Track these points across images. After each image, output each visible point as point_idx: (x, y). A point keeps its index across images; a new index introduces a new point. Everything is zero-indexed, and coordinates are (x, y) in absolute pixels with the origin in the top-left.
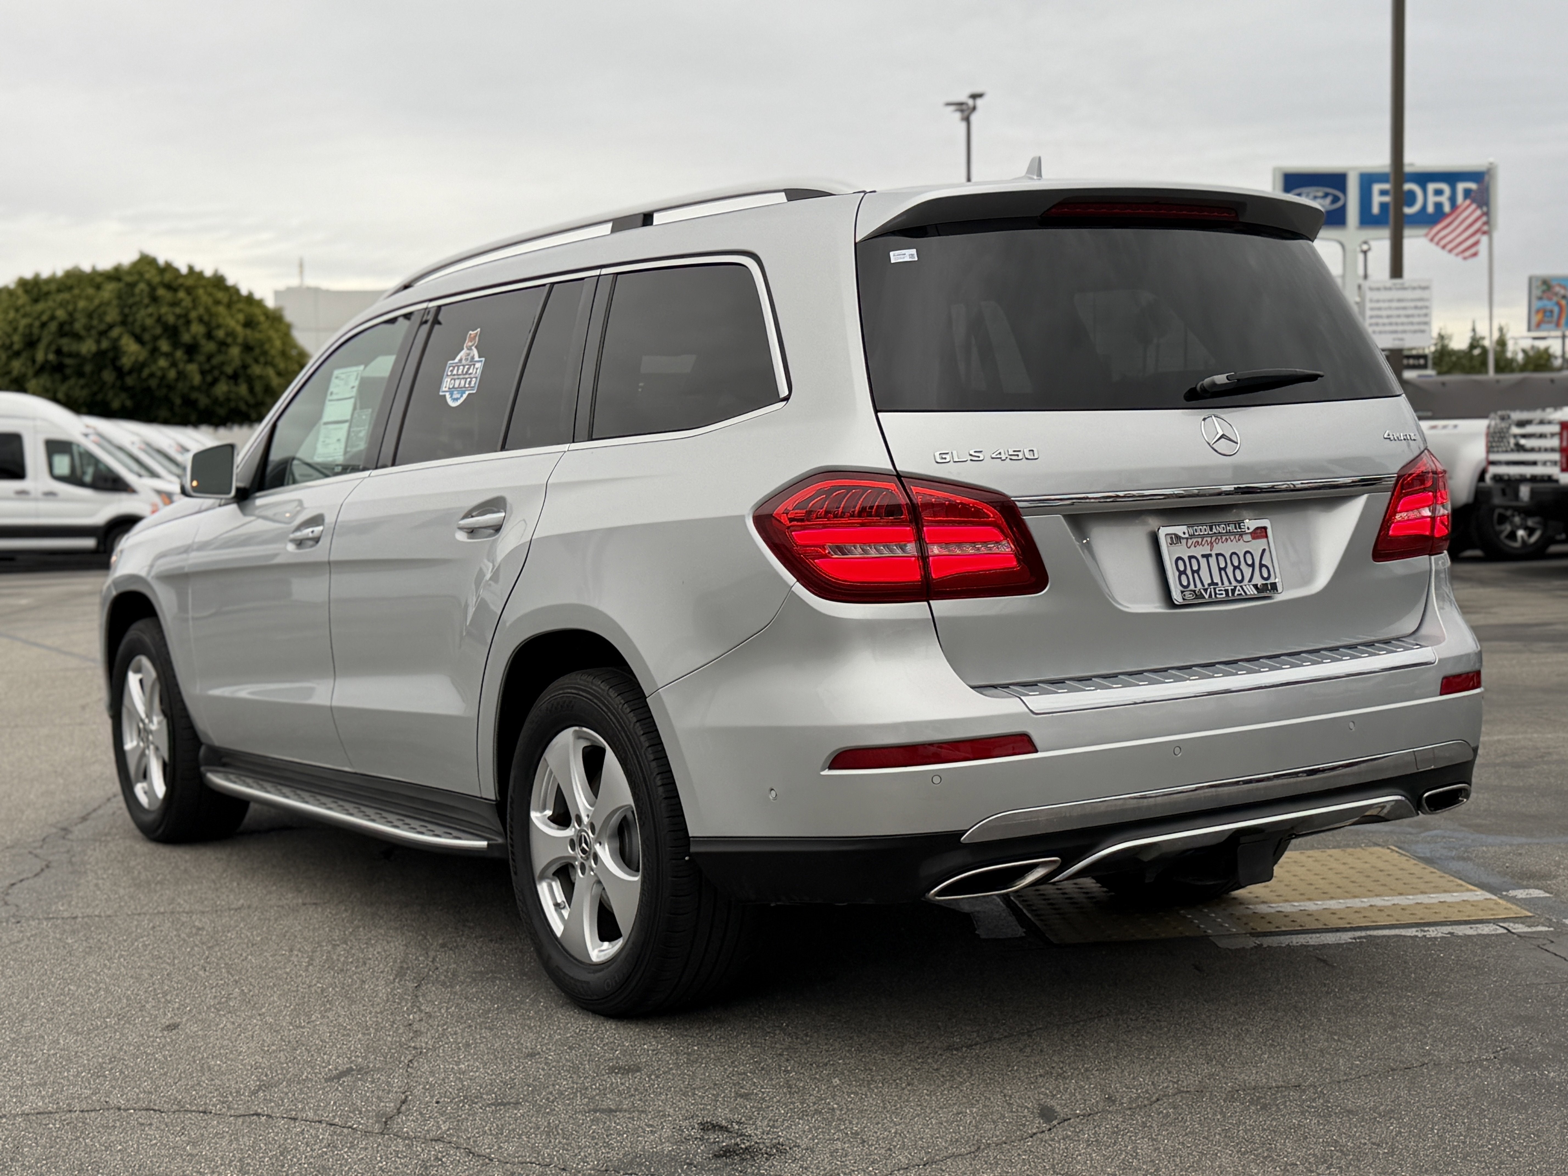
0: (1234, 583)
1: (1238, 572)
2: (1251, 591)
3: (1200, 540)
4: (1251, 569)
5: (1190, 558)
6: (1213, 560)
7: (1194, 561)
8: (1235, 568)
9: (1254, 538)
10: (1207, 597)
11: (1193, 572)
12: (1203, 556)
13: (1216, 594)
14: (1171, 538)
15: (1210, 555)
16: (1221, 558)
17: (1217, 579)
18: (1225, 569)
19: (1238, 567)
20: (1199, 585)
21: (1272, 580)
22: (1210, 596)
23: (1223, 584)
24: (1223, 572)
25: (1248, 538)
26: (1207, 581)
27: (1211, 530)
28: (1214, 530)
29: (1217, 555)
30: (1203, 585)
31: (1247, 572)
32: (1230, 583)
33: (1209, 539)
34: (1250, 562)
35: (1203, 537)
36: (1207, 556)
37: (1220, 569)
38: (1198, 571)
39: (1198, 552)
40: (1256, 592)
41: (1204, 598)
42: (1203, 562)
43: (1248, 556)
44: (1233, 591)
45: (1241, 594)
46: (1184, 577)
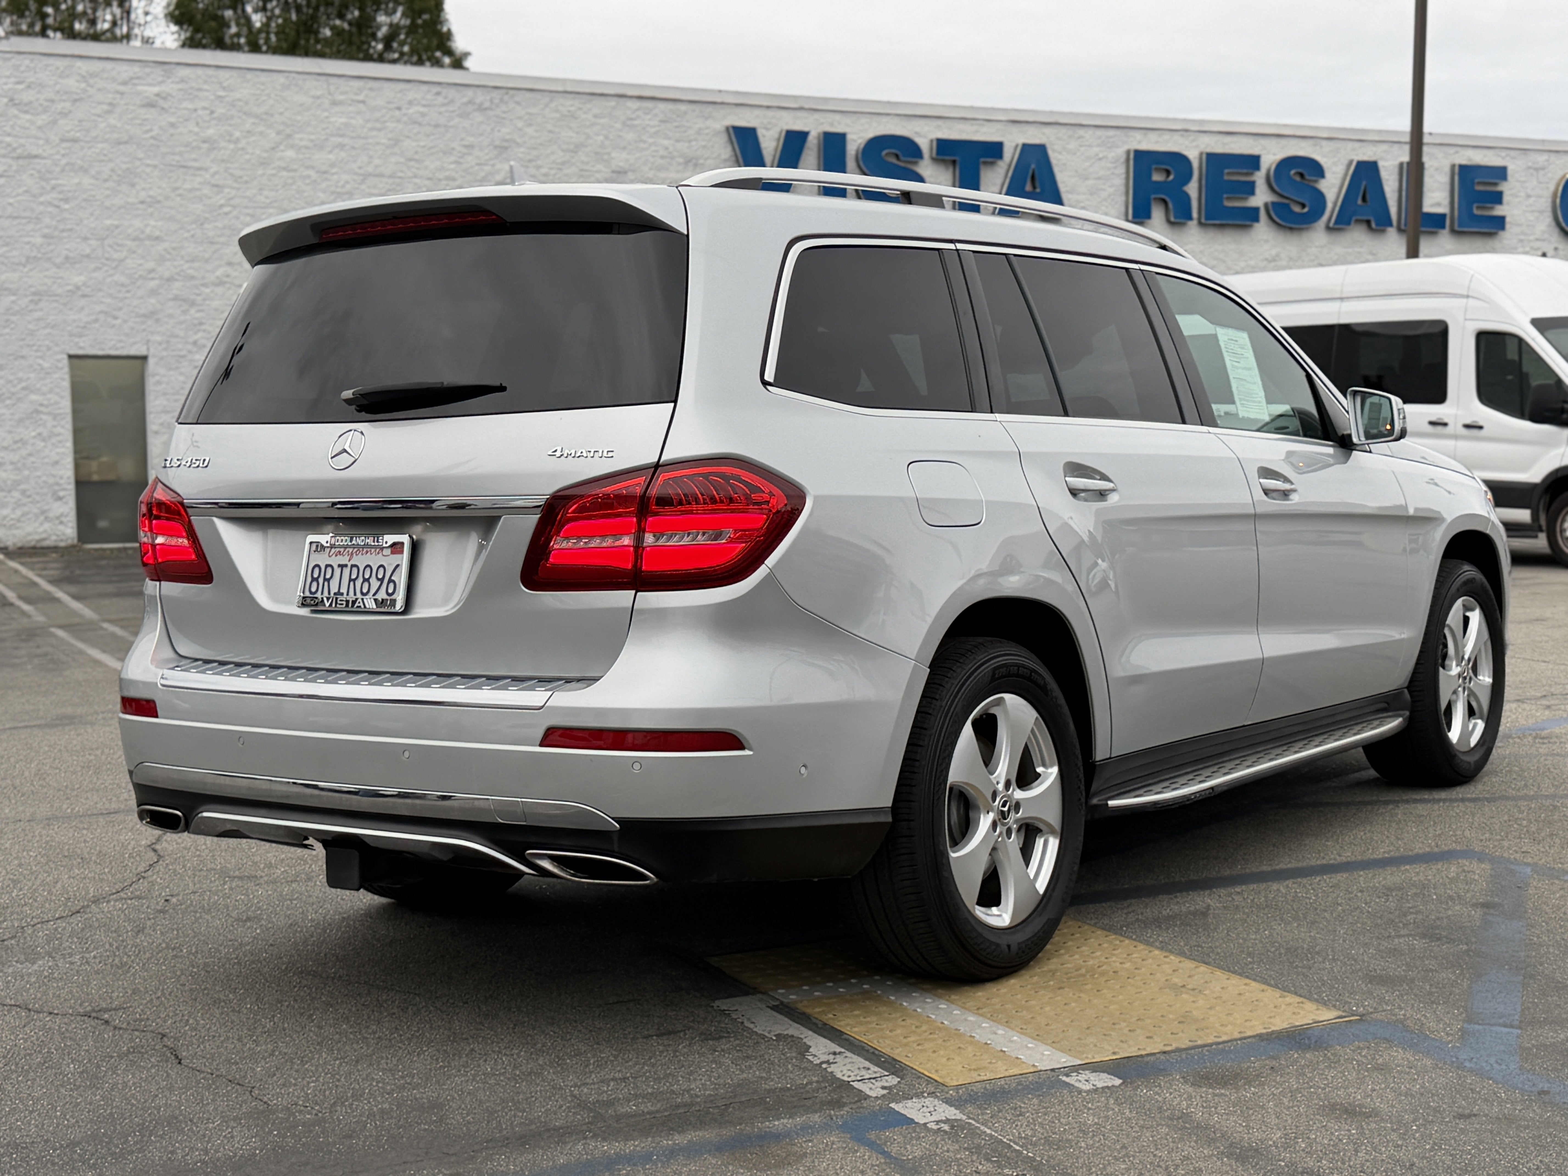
0: (359, 595)
1: (366, 585)
2: (371, 604)
3: (342, 550)
4: (379, 583)
5: (327, 566)
6: (346, 571)
7: (329, 570)
8: (365, 580)
9: (392, 553)
10: (327, 605)
11: (325, 579)
12: (339, 566)
13: (336, 603)
14: (317, 546)
15: (346, 566)
16: (355, 570)
17: (344, 590)
18: (354, 580)
19: (368, 580)
20: (326, 593)
21: (393, 597)
22: (331, 605)
23: (348, 594)
24: (352, 583)
25: (387, 552)
26: (334, 589)
27: (351, 541)
28: (354, 542)
29: (352, 566)
30: (329, 593)
31: (375, 584)
32: (355, 594)
33: (351, 550)
34: (380, 576)
35: (345, 547)
36: (342, 566)
37: (350, 580)
38: (328, 580)
39: (335, 561)
40: (375, 607)
41: (325, 605)
42: (338, 571)
43: (381, 570)
44: (354, 602)
45: (360, 607)
46: (315, 584)
